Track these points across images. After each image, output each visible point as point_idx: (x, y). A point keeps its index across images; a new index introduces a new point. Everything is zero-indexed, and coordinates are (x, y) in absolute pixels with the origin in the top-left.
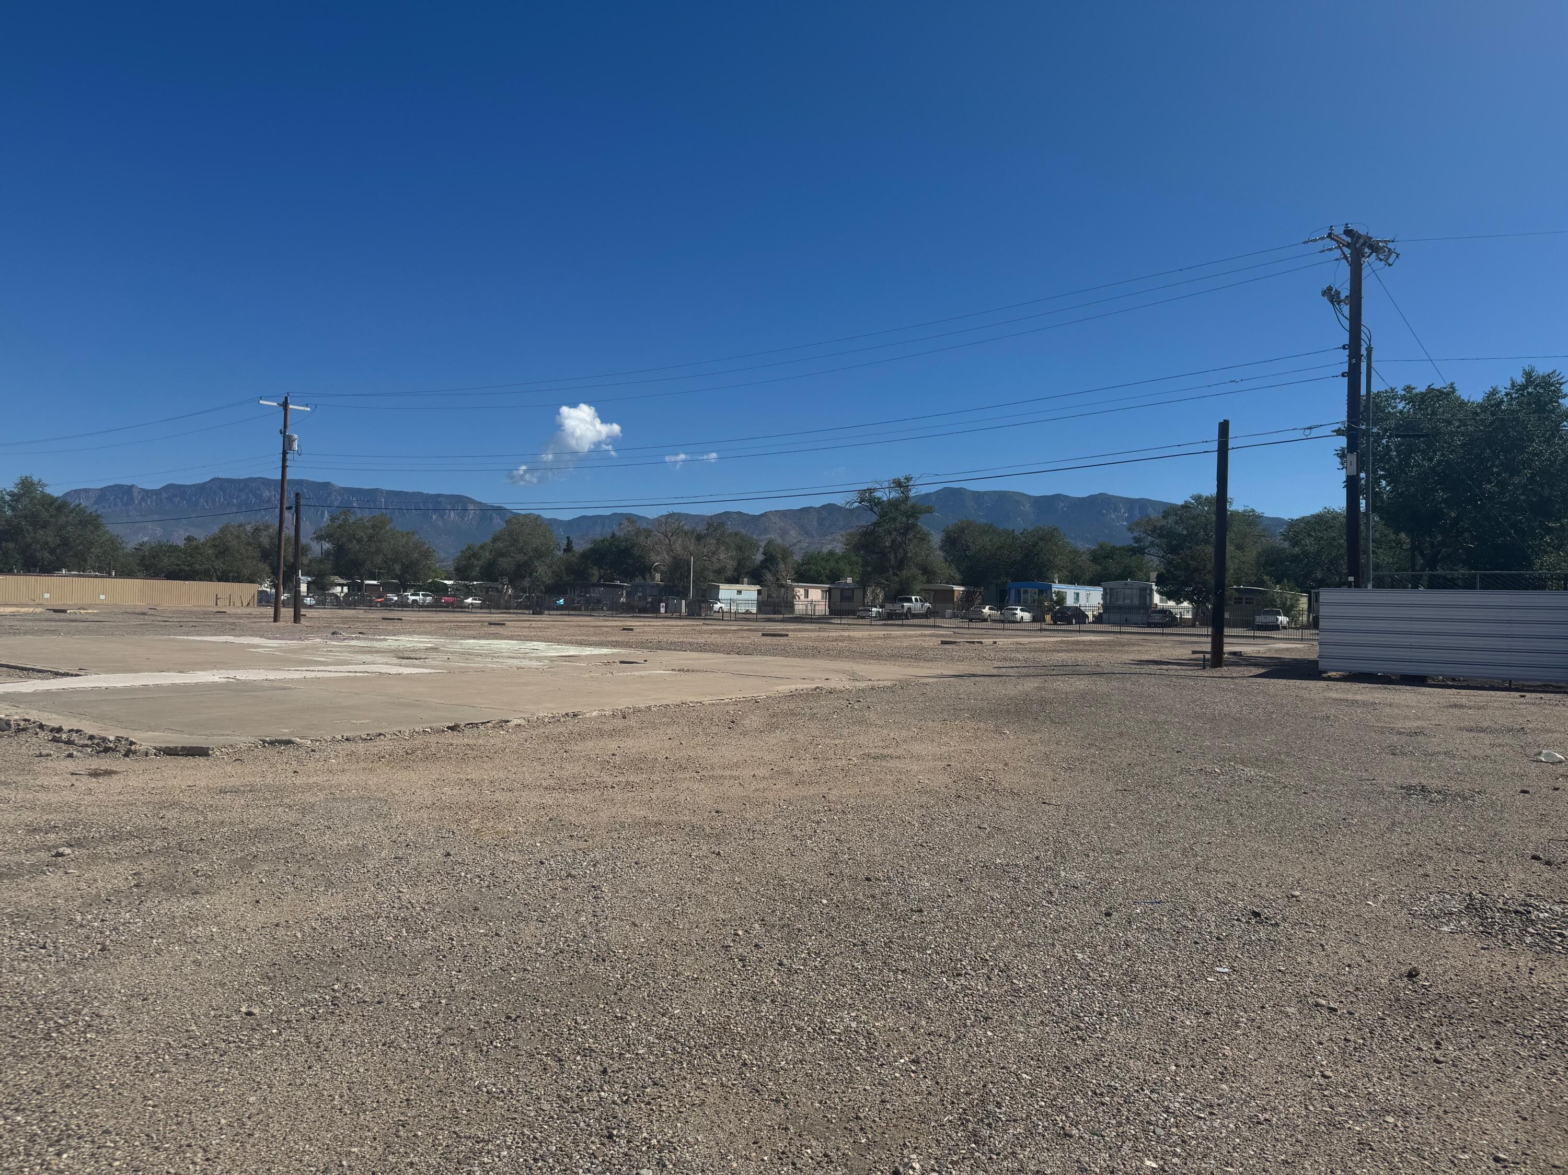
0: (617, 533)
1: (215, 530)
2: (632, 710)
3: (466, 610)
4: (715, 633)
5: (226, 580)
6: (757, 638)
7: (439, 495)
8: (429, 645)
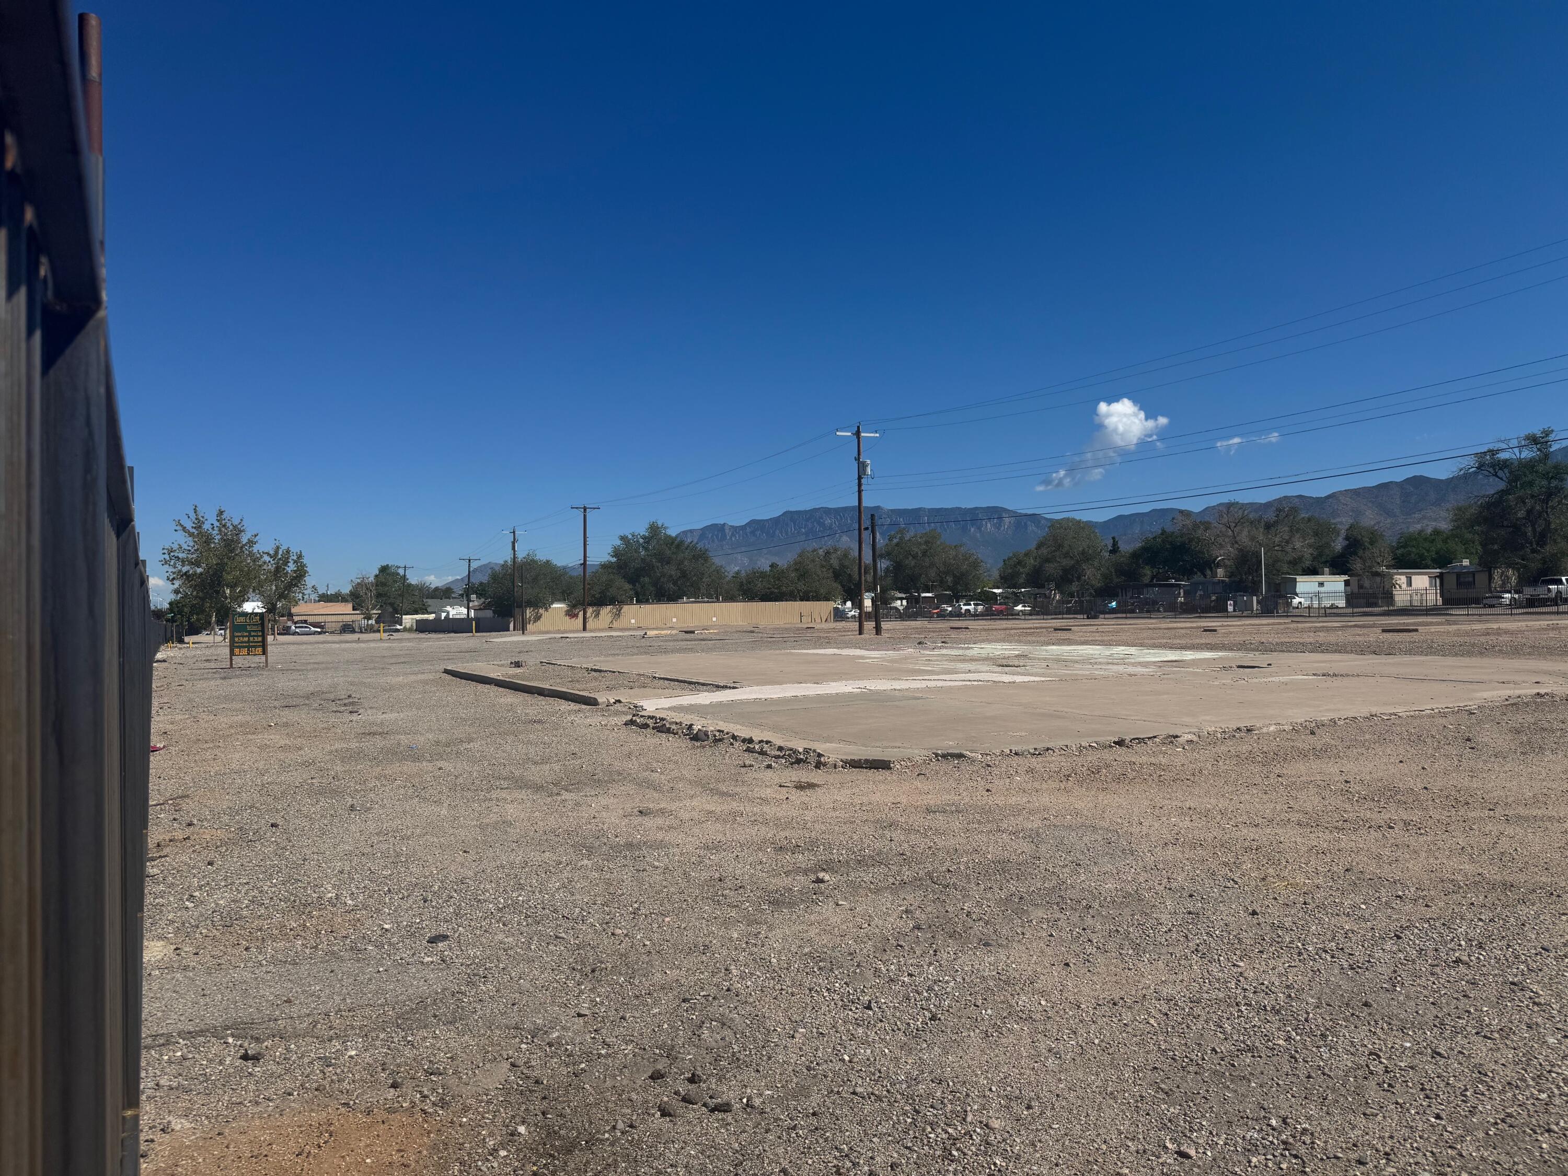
0: (1170, 529)
1: (794, 556)
2: (1313, 724)
6: (1379, 635)
7: (976, 508)
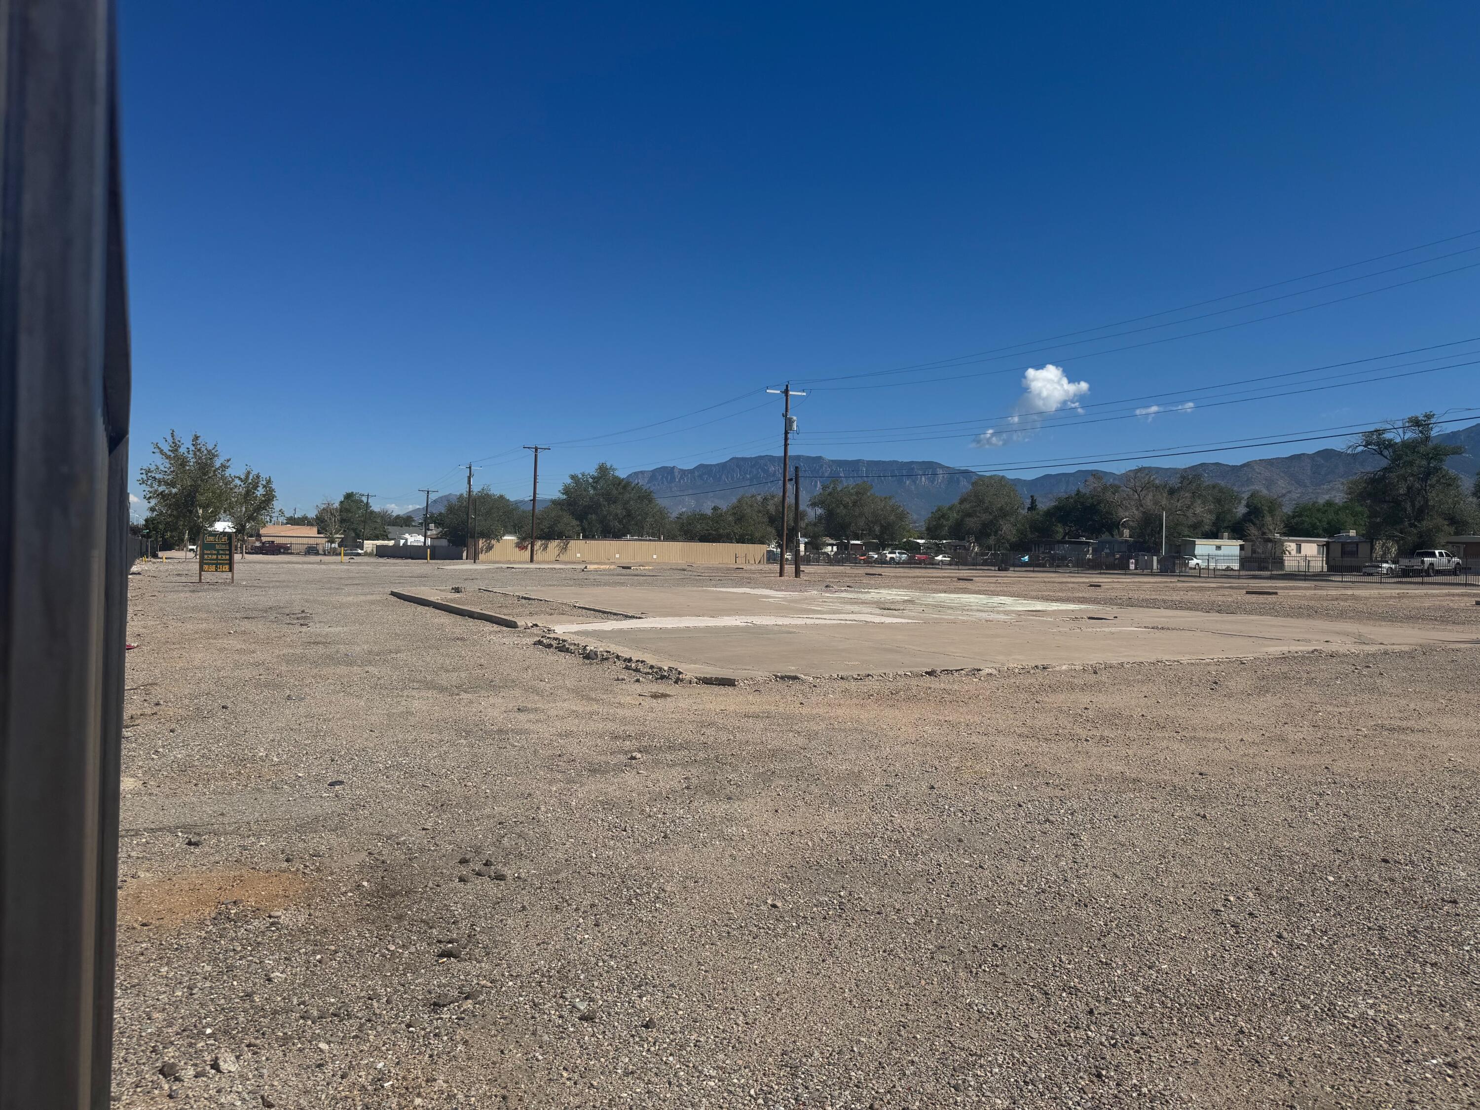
0: (1083, 491)
1: (734, 500)
2: (1103, 666)
3: (937, 566)
4: (1191, 590)
5: (743, 542)
6: (1240, 596)
7: (912, 463)
8: (906, 598)
